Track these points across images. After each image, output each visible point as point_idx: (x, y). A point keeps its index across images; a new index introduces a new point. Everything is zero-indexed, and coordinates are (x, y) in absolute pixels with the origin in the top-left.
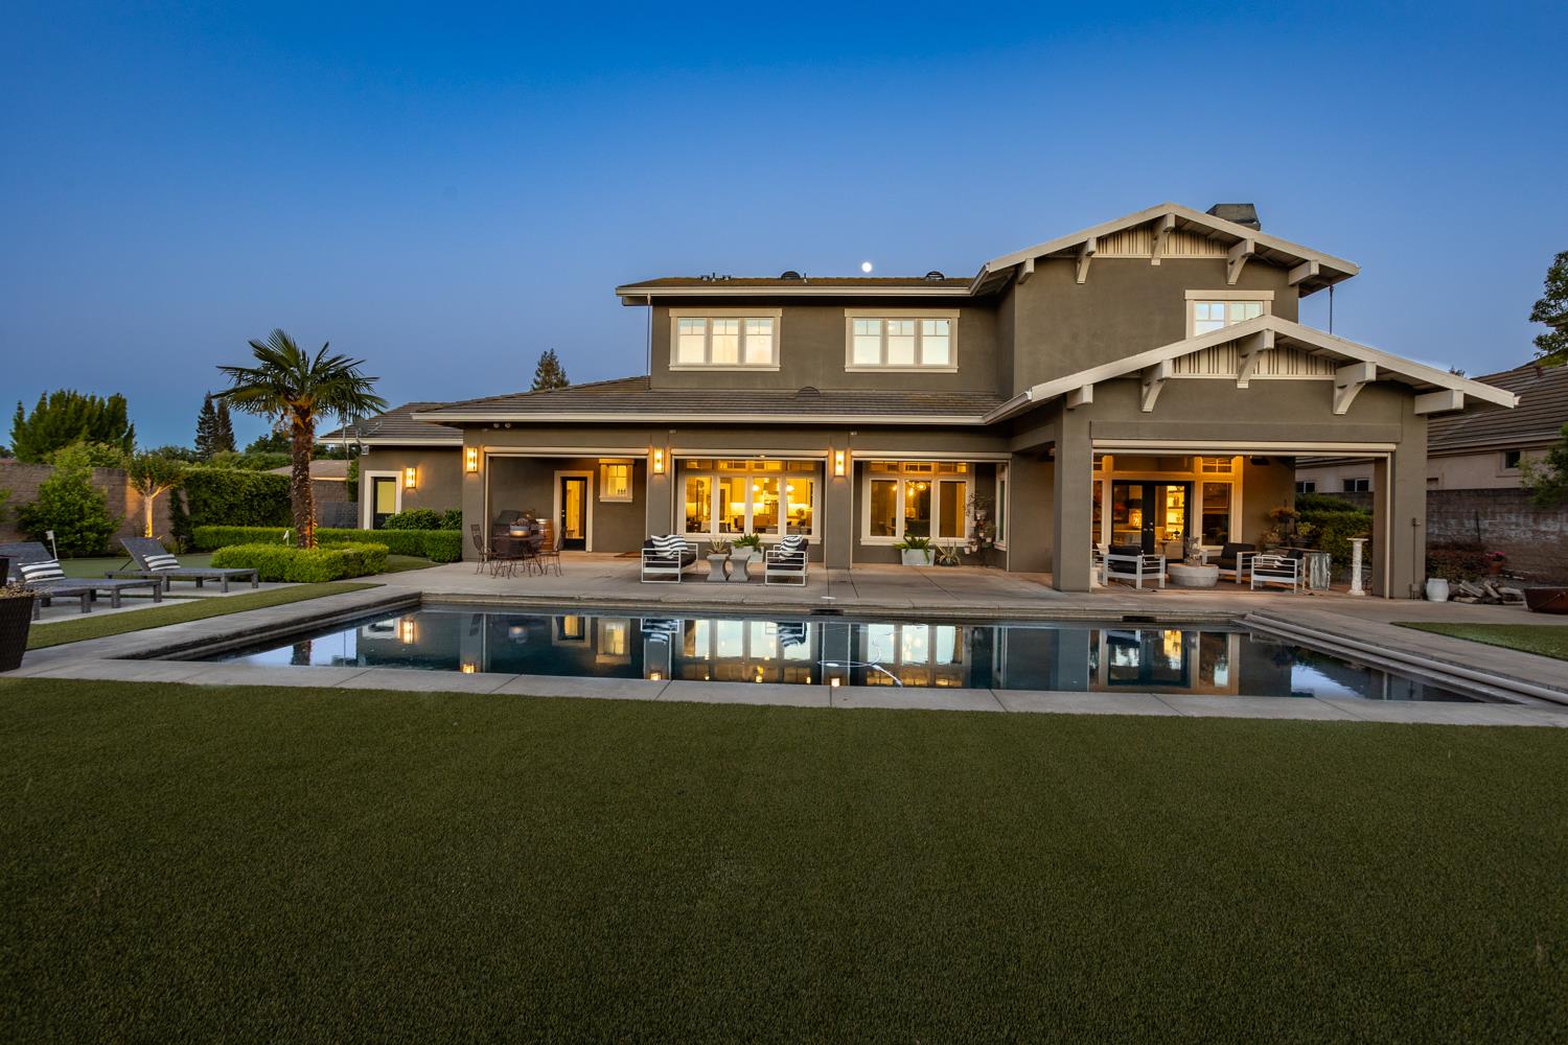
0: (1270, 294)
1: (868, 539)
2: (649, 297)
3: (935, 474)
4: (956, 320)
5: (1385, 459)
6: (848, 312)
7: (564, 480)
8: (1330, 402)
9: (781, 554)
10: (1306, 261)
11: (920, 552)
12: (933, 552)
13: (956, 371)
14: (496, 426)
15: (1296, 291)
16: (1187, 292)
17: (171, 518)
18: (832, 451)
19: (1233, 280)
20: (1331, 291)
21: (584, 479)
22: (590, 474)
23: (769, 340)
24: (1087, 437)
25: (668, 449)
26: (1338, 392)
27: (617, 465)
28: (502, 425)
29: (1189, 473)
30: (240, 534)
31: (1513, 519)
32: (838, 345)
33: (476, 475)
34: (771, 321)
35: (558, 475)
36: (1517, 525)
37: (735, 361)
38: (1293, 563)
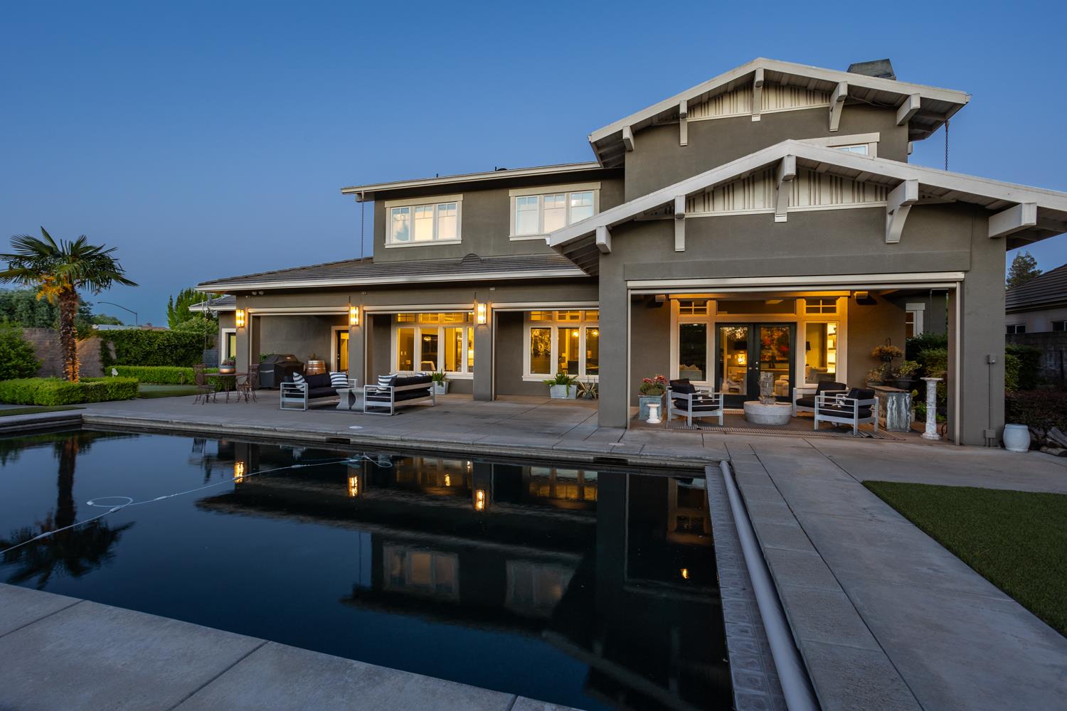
0: (875, 136)
1: (528, 376)
2: (363, 193)
3: (582, 322)
4: (598, 191)
5: (954, 290)
6: (512, 193)
7: (339, 333)
8: (882, 229)
10: (907, 97)
11: (563, 387)
12: (574, 387)
14: (254, 294)
15: (905, 131)
17: (100, 361)
19: (834, 125)
23: (455, 219)
24: (622, 279)
25: (361, 306)
26: (889, 218)
28: (257, 292)
29: (793, 315)
30: (128, 371)
32: (504, 222)
34: (456, 204)
35: (333, 328)
37: (431, 238)
38: (852, 403)
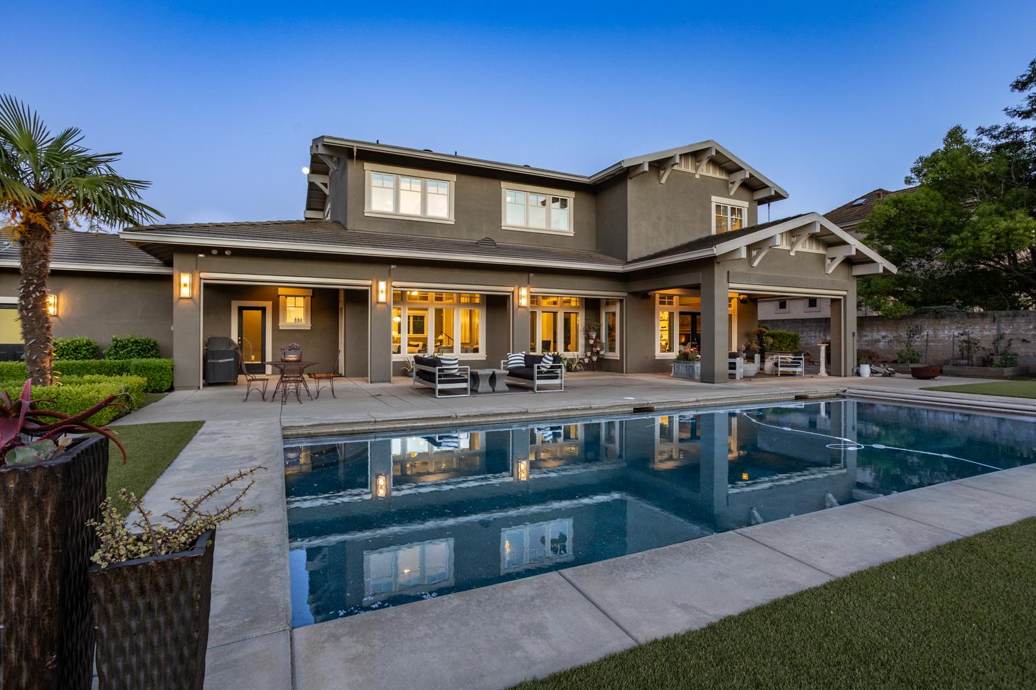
0: (747, 204)
2: (355, 149)
3: (561, 307)
4: (572, 199)
6: (504, 184)
7: (242, 309)
8: (824, 266)
9: (543, 366)
10: (768, 187)
13: (573, 235)
14: (215, 252)
16: (712, 197)
18: (516, 288)
19: (733, 193)
20: (769, 206)
21: (263, 309)
22: (268, 305)
23: (446, 199)
24: (726, 281)
25: (389, 281)
26: (828, 261)
27: (295, 296)
28: (221, 251)
31: (813, 334)
32: (495, 210)
33: (190, 301)
34: (447, 184)
35: (235, 305)
36: (815, 337)
37: (418, 213)
